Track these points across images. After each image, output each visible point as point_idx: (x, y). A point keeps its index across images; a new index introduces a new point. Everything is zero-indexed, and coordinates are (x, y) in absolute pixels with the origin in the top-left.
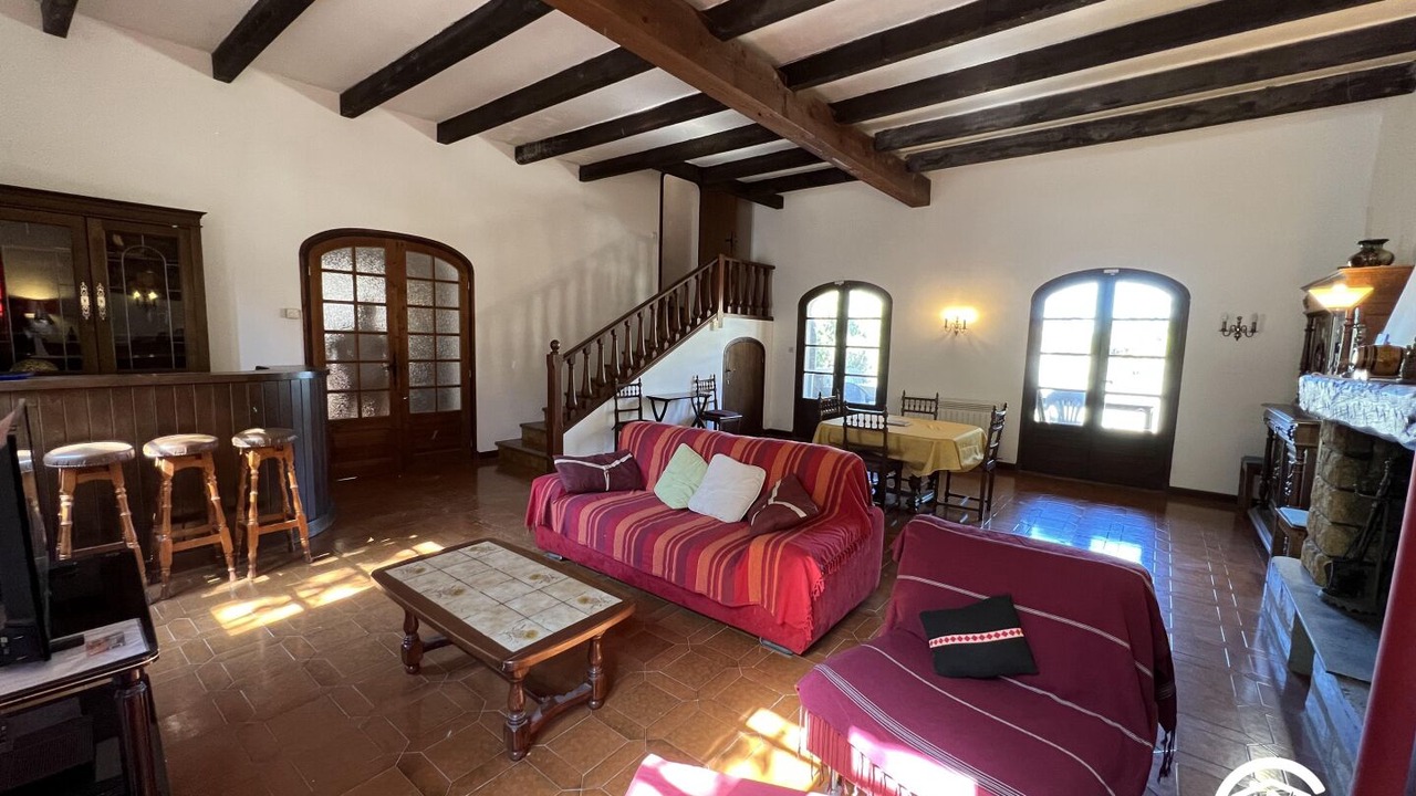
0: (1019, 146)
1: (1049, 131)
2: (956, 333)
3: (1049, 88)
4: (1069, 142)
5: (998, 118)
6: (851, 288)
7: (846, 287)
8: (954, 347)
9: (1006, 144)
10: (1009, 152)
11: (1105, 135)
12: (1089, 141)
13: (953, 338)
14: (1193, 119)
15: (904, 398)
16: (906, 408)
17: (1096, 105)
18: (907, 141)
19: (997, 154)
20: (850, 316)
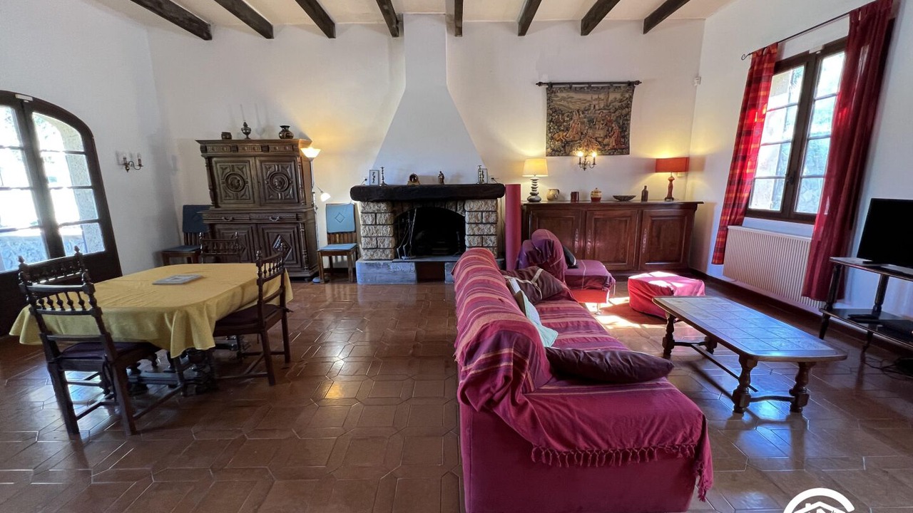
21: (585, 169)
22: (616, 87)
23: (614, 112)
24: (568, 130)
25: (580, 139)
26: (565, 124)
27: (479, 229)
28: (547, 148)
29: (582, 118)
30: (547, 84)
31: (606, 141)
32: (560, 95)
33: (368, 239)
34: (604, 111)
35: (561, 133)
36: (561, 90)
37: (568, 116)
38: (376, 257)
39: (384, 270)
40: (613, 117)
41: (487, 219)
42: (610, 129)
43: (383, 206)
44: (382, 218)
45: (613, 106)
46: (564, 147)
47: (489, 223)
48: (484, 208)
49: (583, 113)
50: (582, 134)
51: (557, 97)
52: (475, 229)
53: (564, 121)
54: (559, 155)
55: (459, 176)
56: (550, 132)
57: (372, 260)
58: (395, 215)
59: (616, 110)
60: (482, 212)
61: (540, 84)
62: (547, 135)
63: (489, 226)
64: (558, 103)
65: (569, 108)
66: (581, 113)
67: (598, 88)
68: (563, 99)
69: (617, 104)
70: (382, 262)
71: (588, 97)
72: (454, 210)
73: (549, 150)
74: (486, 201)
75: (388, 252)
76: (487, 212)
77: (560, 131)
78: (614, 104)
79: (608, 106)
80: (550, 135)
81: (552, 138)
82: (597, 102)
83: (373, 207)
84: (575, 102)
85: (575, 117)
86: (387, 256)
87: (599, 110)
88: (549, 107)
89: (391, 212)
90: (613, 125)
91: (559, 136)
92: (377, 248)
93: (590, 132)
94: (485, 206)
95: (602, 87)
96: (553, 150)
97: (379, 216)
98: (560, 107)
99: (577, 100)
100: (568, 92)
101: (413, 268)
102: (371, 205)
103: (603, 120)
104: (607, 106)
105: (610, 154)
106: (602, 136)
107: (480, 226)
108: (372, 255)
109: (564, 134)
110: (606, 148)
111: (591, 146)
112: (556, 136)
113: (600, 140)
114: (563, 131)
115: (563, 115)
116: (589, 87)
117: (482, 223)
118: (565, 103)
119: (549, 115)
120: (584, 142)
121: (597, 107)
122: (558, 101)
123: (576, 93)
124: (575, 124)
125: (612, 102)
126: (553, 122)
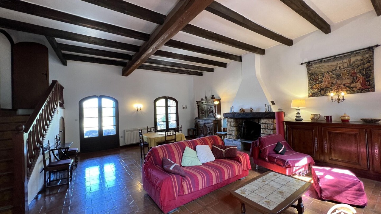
0: (158, 69)
1: (163, 67)
2: (138, 111)
3: (182, 62)
4: (167, 71)
5: (167, 63)
6: (102, 98)
7: (100, 97)
8: (137, 114)
9: (156, 68)
10: (156, 69)
11: (172, 71)
12: (170, 72)
13: (137, 112)
14: (183, 73)
15: (148, 128)
16: (148, 131)
17: (182, 67)
18: (147, 62)
19: (154, 69)
20: (103, 107)
21: (339, 102)
22: (356, 53)
23: (357, 68)
24: (322, 82)
25: (332, 86)
26: (319, 80)
27: (266, 131)
28: (309, 93)
29: (331, 75)
30: (306, 63)
31: (352, 85)
32: (314, 66)
33: (228, 131)
34: (348, 69)
35: (317, 85)
36: (315, 64)
37: (321, 76)
38: (231, 138)
39: (231, 143)
40: (357, 70)
41: (269, 127)
42: (355, 78)
43: (232, 120)
44: (233, 124)
45: (356, 64)
46: (320, 92)
47: (270, 129)
48: (268, 122)
49: (331, 72)
50: (332, 83)
51: (313, 67)
52: (265, 131)
53: (319, 78)
54: (317, 96)
55: (259, 109)
56: (310, 85)
57: (230, 139)
58: (237, 123)
59: (359, 66)
60: (267, 124)
61: (302, 64)
62: (309, 87)
63: (270, 130)
64: (314, 70)
65: (321, 71)
66: (330, 72)
67: (341, 57)
68: (317, 68)
69: (359, 63)
70: (231, 140)
71: (335, 63)
72: (257, 122)
73: (311, 94)
74: (269, 119)
75: (234, 136)
76: (269, 124)
77: (317, 83)
78: (356, 63)
79: (352, 65)
80: (310, 86)
81: (312, 88)
82: (342, 65)
83: (230, 120)
84: (325, 68)
85: (326, 75)
86: (234, 138)
87: (344, 68)
88: (308, 73)
89: (235, 122)
90: (357, 75)
91: (316, 86)
92: (231, 134)
93: (339, 82)
94: (268, 121)
95: (345, 56)
96: (313, 94)
97: (231, 123)
98: (315, 72)
99: (326, 67)
100: (320, 64)
101: (240, 144)
102: (229, 119)
103: (348, 74)
104: (350, 65)
105: (358, 93)
106: (349, 82)
107: (267, 130)
108: (229, 137)
109: (320, 85)
110: (354, 89)
111: (340, 89)
112: (314, 86)
113: (348, 85)
114: (319, 83)
115: (317, 75)
116: (335, 58)
117: (267, 129)
118: (318, 70)
119: (309, 77)
120: (335, 87)
121: (342, 67)
122: (314, 69)
123: (325, 63)
124: (327, 79)
125: (354, 62)
126: (312, 80)
